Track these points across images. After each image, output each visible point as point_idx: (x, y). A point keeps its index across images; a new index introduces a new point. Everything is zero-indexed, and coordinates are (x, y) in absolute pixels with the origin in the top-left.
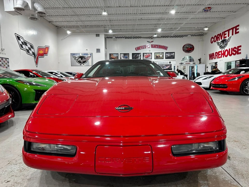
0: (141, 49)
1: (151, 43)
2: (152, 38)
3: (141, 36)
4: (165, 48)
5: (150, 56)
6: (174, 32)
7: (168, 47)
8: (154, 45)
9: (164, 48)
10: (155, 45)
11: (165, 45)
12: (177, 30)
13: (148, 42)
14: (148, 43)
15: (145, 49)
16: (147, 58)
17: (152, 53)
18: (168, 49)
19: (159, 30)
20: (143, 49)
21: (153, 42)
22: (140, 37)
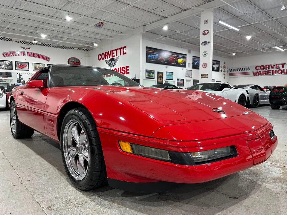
0: (11, 56)
1: (27, 50)
2: (29, 43)
3: (11, 38)
4: (47, 59)
5: (26, 66)
6: (59, 42)
7: (50, 58)
8: (31, 53)
9: (45, 59)
10: (33, 54)
11: (47, 56)
12: (64, 40)
13: (22, 47)
14: (23, 49)
15: (19, 56)
16: (22, 68)
17: (28, 63)
18: (50, 61)
19: (44, 36)
20: (15, 55)
21: (29, 48)
22: (11, 40)
